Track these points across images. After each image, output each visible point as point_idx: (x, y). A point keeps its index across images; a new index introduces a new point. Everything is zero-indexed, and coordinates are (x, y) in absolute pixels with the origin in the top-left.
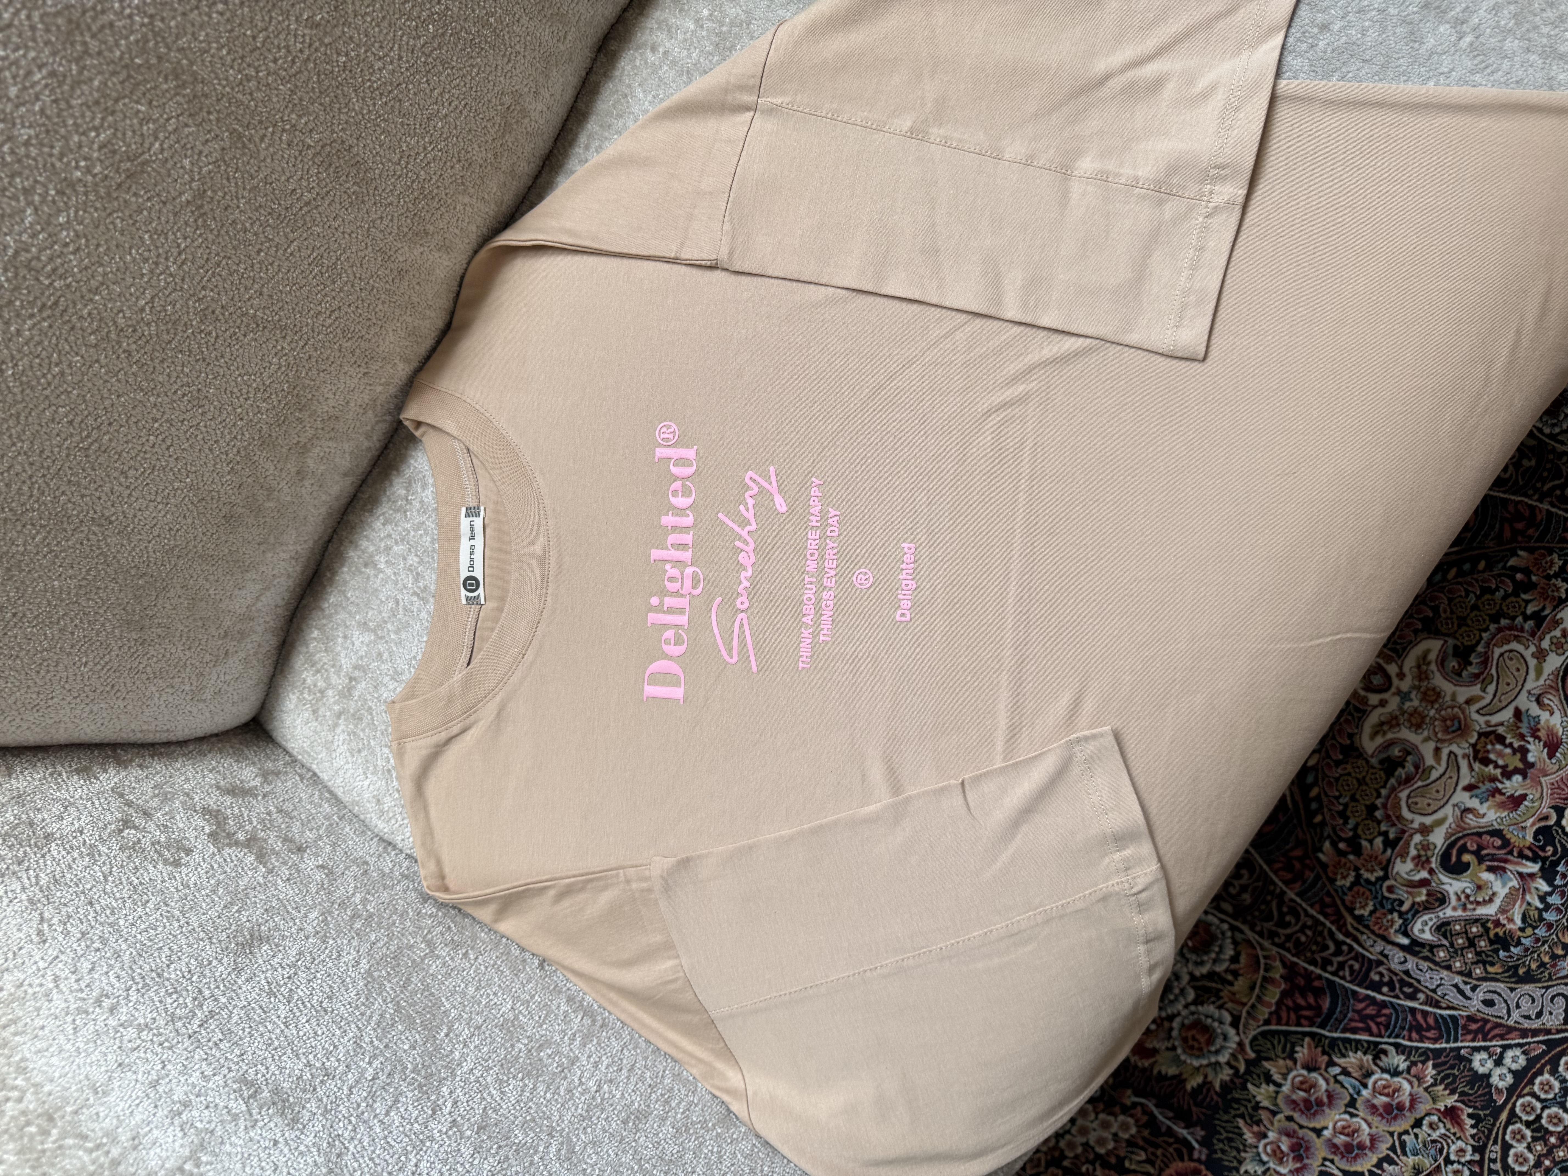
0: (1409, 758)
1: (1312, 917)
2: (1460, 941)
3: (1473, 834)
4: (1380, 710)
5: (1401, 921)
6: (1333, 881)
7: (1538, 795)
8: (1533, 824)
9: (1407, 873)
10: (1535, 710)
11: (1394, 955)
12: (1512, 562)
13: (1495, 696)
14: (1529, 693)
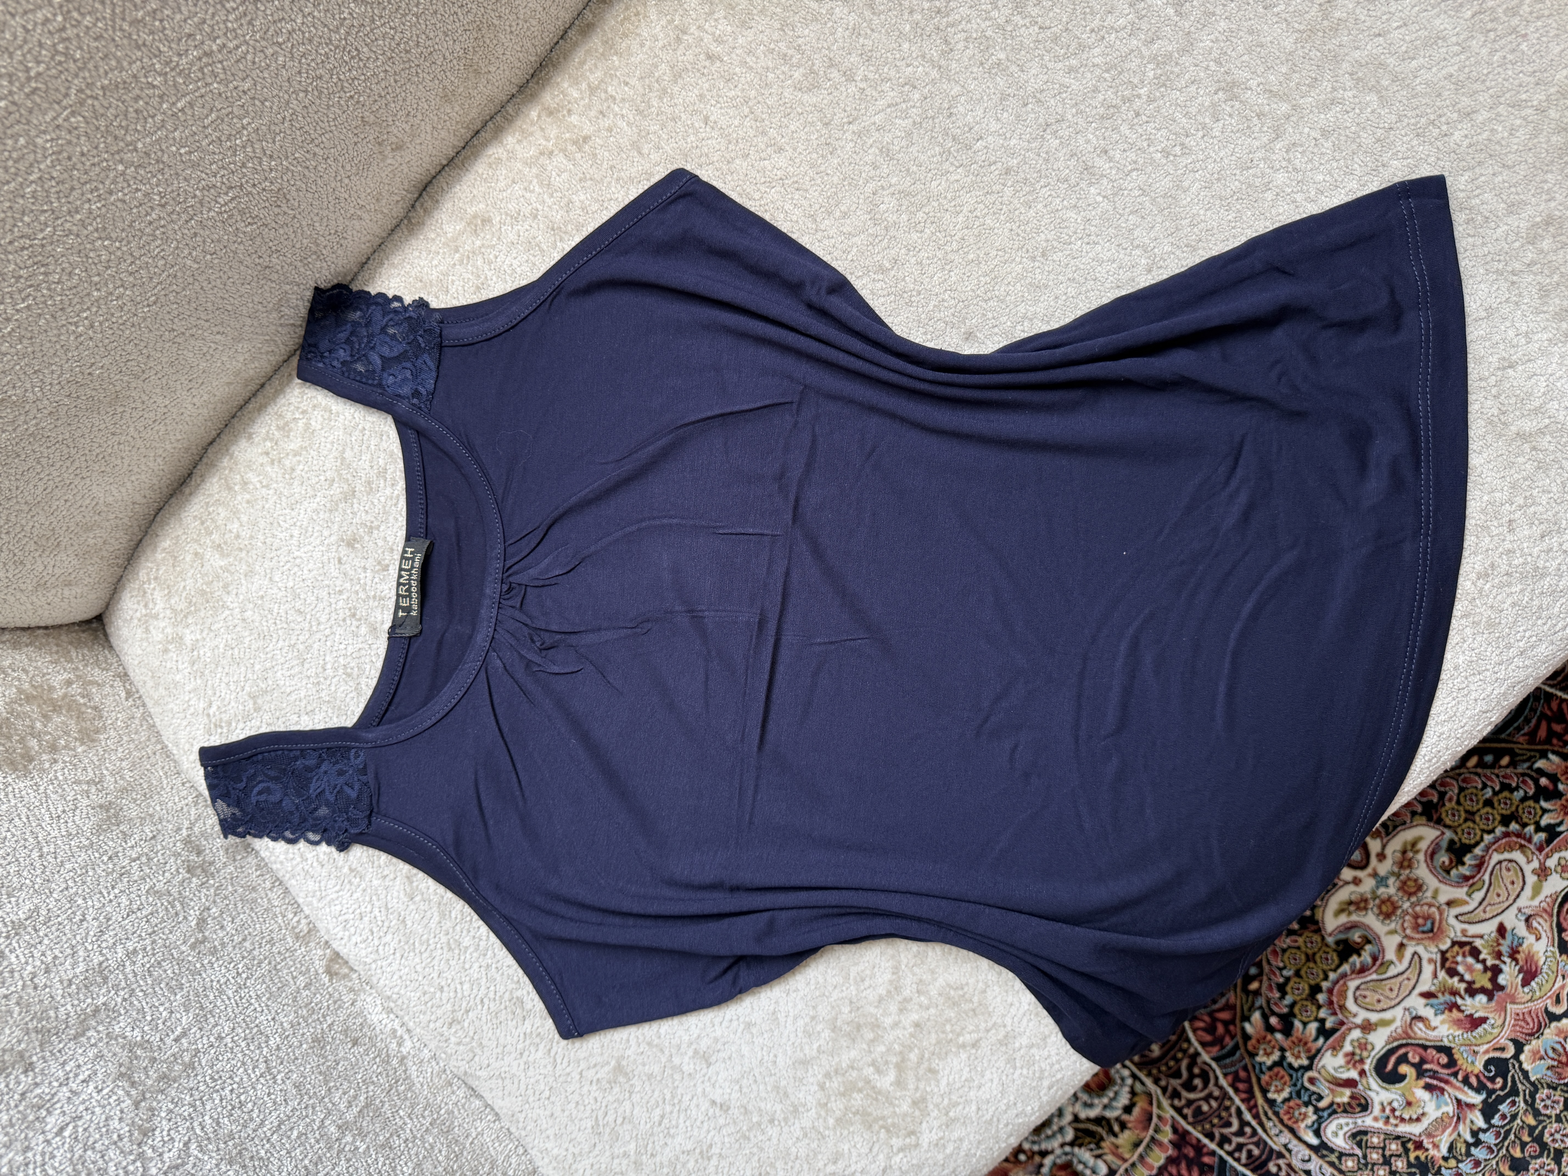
0: (1368, 947)
1: (1221, 1088)
2: (1375, 1156)
3: (1418, 1045)
4: (1352, 888)
5: (1315, 1117)
6: (1252, 1055)
7: (1500, 1022)
8: (1487, 1052)
9: (1335, 1069)
10: (1521, 930)
11: (1298, 1152)
12: (1540, 764)
13: (1480, 904)
14: (1520, 910)
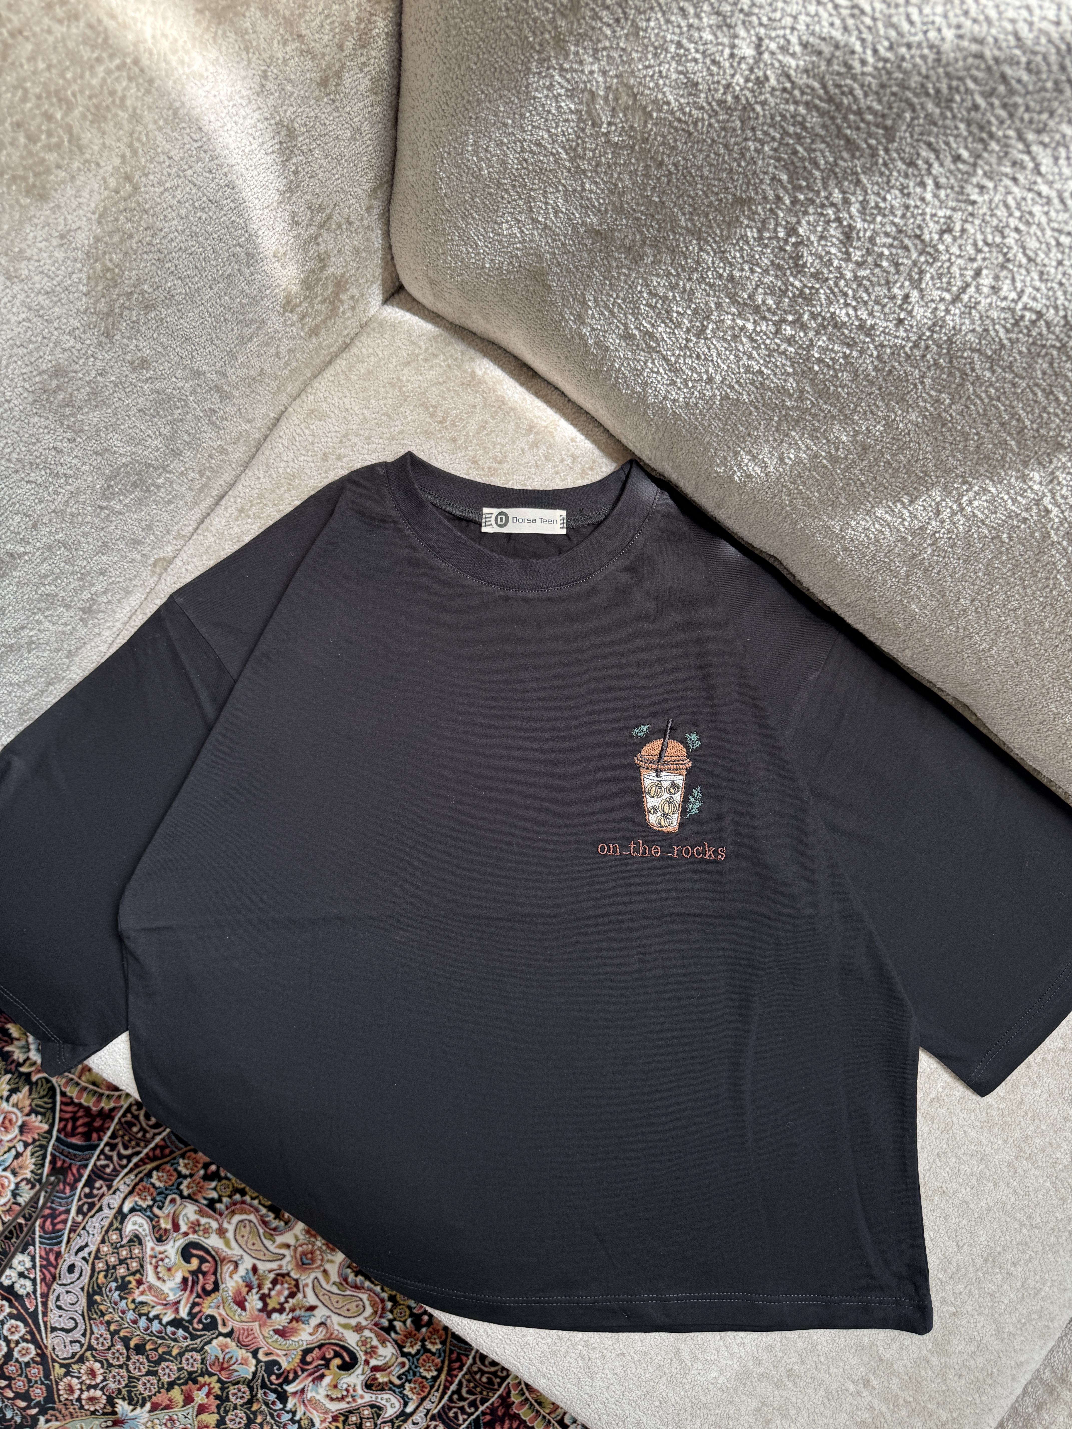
0: (282, 1223)
2: (124, 1253)
3: (216, 1268)
5: (144, 1206)
6: (183, 1156)
7: (244, 1319)
8: (220, 1315)
9: (186, 1215)
10: (315, 1321)
11: (114, 1200)
13: (329, 1291)
14: (329, 1317)
